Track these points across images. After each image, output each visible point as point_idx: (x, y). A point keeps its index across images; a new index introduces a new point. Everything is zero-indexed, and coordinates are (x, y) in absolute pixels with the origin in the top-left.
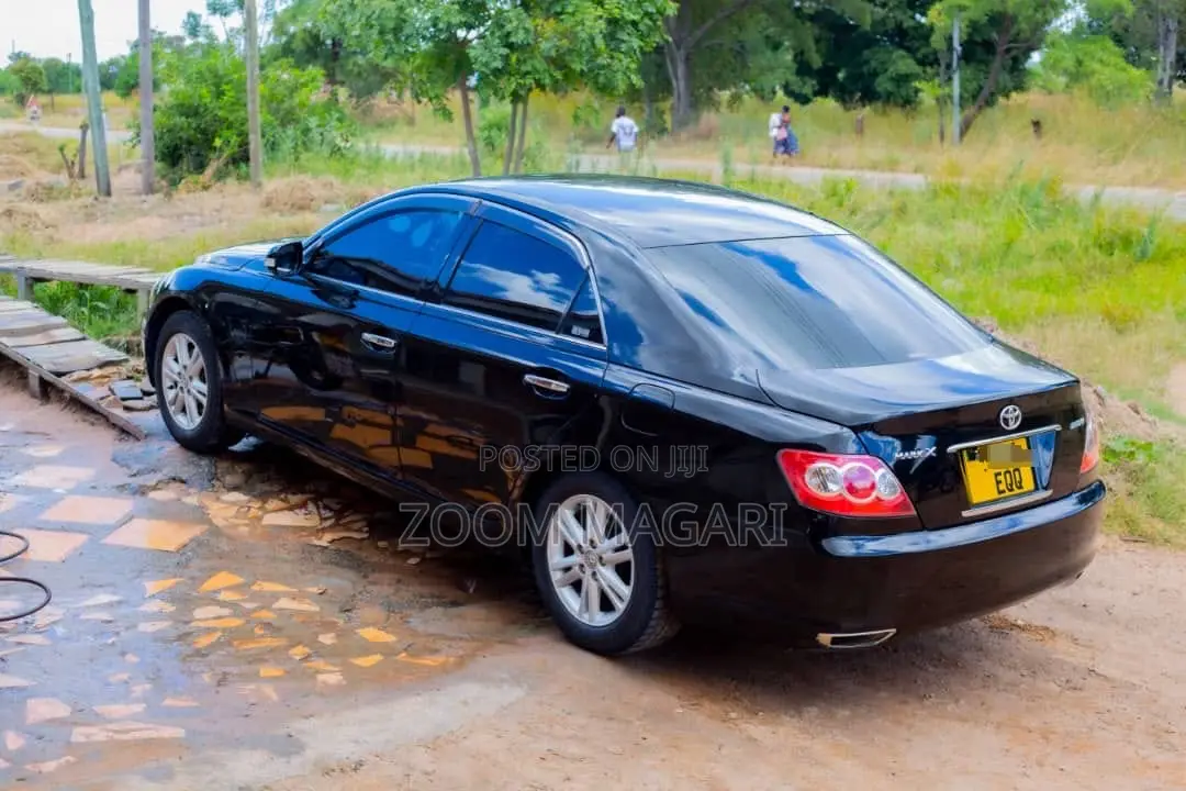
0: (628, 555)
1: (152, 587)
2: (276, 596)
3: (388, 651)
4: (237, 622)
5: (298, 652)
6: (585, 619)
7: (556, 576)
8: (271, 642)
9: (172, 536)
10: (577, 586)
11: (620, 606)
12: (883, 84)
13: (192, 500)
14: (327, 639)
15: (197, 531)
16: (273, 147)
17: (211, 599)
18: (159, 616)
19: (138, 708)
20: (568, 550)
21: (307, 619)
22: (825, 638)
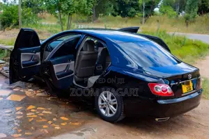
0: (116, 103)
1: (18, 109)
2: (42, 110)
3: (67, 122)
4: (36, 116)
5: (50, 122)
6: (106, 115)
7: (100, 107)
8: (44, 120)
9: (19, 98)
10: (105, 109)
11: (114, 113)
12: (129, 13)
13: (22, 91)
14: (55, 119)
15: (24, 97)
16: (23, 22)
17: (30, 111)
18: (20, 115)
19: (20, 135)
20: (103, 102)
21: (50, 115)
22: (157, 119)
